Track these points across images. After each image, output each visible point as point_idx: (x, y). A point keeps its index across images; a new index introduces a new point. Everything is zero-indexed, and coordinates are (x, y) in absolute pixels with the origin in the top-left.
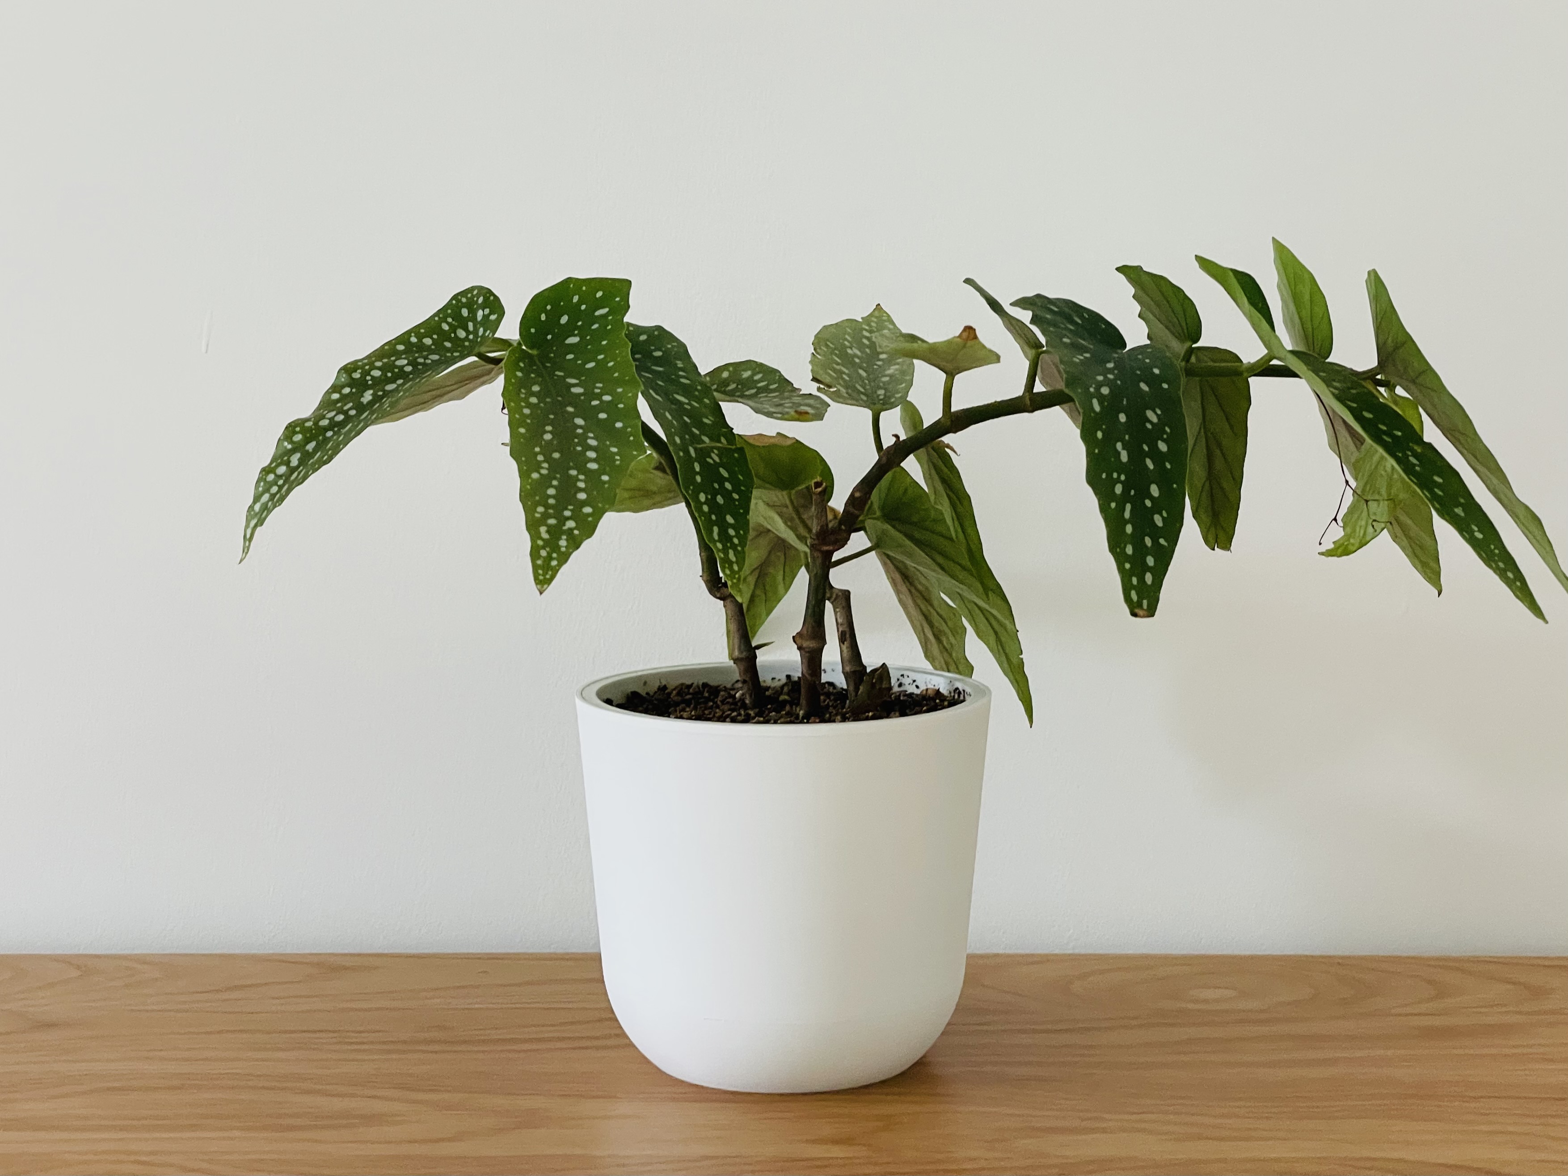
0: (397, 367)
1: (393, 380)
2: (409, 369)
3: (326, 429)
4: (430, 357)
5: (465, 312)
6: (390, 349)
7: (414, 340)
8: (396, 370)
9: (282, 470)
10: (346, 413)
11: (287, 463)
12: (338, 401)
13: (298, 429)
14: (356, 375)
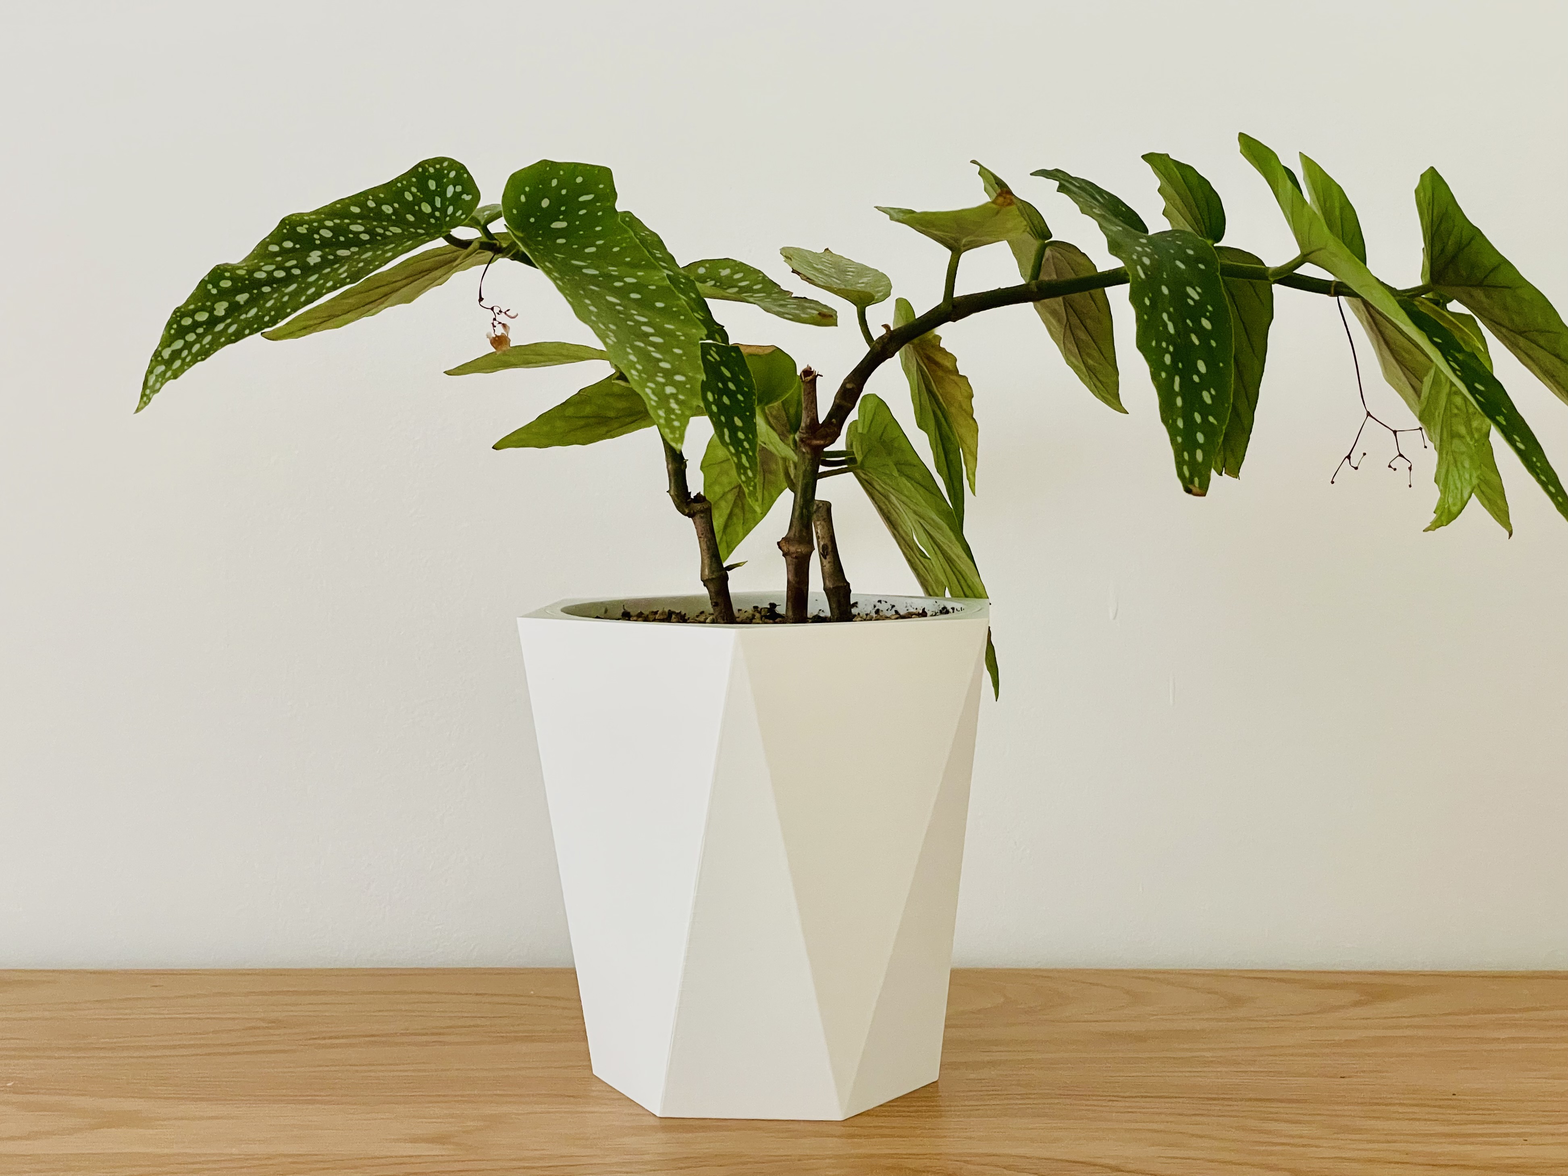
0: (351, 232)
1: (346, 245)
2: (365, 237)
3: (261, 283)
4: (391, 228)
5: (432, 185)
6: (342, 208)
7: (371, 204)
8: (351, 236)
9: (202, 317)
10: (288, 270)
11: (211, 310)
12: (276, 254)
13: (227, 274)
14: (302, 230)
